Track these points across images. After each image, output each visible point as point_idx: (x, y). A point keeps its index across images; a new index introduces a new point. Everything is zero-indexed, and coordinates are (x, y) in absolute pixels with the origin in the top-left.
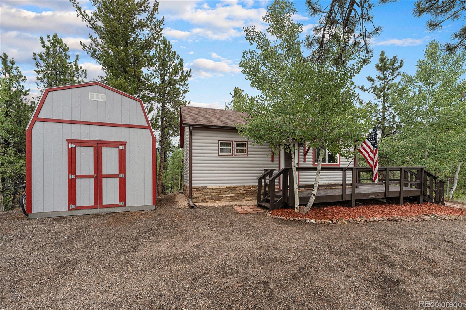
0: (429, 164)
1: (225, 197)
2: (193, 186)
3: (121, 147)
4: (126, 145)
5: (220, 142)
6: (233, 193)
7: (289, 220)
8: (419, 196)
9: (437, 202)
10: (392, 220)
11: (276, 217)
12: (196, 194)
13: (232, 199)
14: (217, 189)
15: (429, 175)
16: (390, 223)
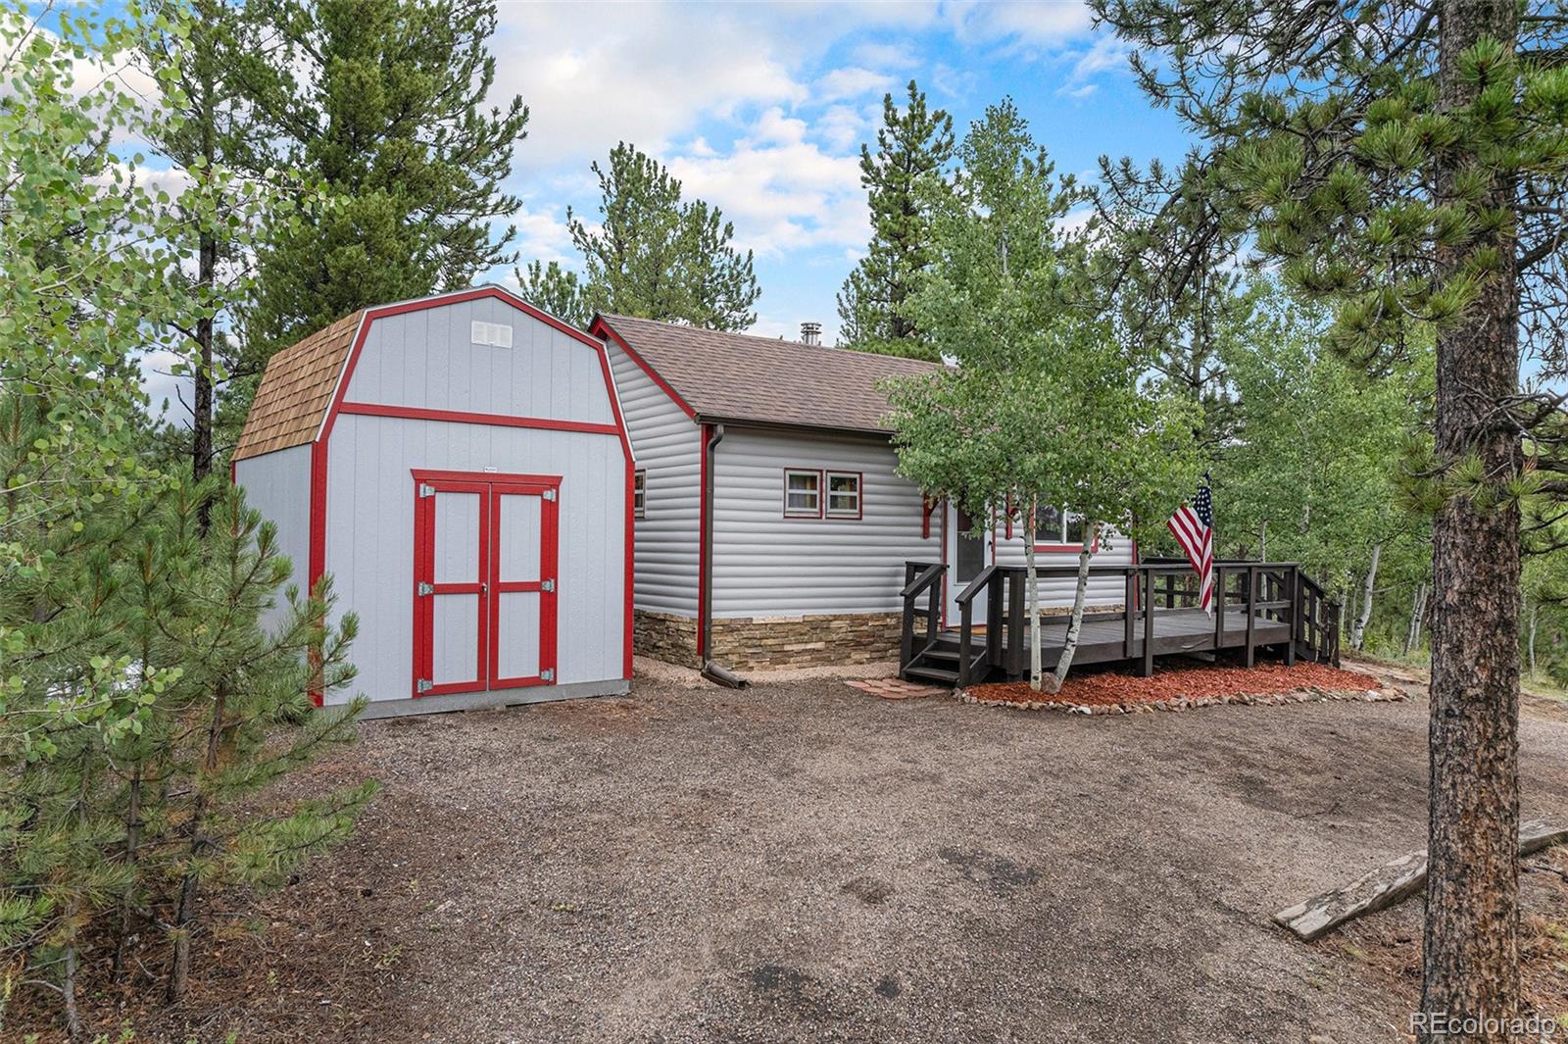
0: (1308, 550)
1: (799, 653)
2: (715, 615)
3: (549, 495)
4: (561, 487)
5: (788, 473)
6: (821, 640)
7: (1030, 708)
8: (1288, 644)
9: (1324, 660)
10: (1238, 702)
11: (995, 702)
12: (720, 644)
13: (818, 659)
14: (778, 627)
15: (1310, 585)
16: (1234, 709)
